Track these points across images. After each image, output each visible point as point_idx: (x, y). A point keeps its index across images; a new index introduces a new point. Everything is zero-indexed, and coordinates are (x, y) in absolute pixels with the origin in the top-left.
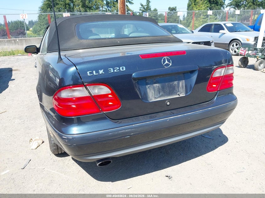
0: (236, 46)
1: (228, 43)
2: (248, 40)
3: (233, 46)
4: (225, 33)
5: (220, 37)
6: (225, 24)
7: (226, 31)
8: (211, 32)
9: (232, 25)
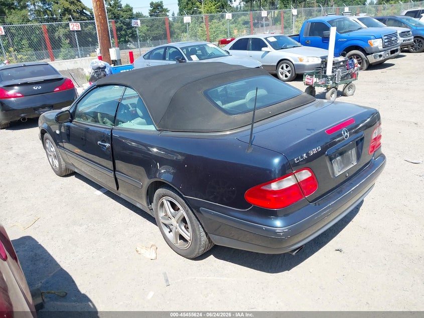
0: (287, 68)
1: (276, 64)
2: (301, 60)
3: (282, 68)
4: (269, 52)
5: (263, 57)
6: (266, 39)
7: (269, 48)
8: (249, 50)
9: (276, 40)
